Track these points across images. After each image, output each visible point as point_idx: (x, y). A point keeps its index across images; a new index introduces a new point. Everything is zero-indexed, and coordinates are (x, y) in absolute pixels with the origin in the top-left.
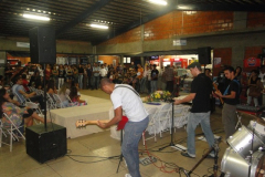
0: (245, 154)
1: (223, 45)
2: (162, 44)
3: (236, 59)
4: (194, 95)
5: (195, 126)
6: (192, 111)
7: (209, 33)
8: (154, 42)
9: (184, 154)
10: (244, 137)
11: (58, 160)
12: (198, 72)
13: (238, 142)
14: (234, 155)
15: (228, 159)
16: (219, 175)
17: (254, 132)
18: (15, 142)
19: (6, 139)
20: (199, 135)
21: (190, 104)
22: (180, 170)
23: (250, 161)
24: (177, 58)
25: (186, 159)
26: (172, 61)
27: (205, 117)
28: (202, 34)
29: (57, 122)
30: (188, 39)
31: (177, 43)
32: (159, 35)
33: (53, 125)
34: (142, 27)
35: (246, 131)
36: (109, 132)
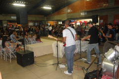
0: (112, 61)
2: (76, 15)
3: (110, 20)
4: (90, 36)
5: (90, 50)
7: (97, 9)
8: (72, 14)
9: (86, 62)
10: (112, 53)
11: (31, 66)
12: (91, 26)
13: (109, 55)
14: (108, 61)
15: (105, 63)
16: (100, 70)
17: (116, 50)
18: (12, 59)
19: (8, 58)
23: (114, 63)
24: (83, 21)
25: (86, 64)
26: (81, 22)
27: (96, 46)
28: (94, 9)
29: (30, 50)
30: (88, 12)
31: (82, 14)
32: (74, 11)
33: (28, 51)
34: (67, 7)
35: (113, 50)
36: (52, 54)
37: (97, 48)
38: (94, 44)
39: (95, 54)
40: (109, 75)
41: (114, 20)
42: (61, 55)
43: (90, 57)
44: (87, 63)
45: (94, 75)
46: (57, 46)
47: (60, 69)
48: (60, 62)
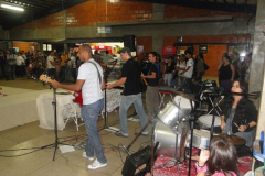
1: (144, 34)
2: (87, 31)
3: (157, 47)
4: (124, 79)
8: (77, 29)
9: (118, 134)
12: (128, 57)
13: (167, 116)
14: (164, 127)
15: (158, 132)
21: (121, 88)
24: (102, 45)
27: (136, 98)
30: (112, 27)
31: (101, 31)
32: (82, 22)
34: (65, 11)
35: (173, 106)
36: (38, 122)
37: (140, 102)
38: (133, 96)
39: (135, 114)
40: (165, 155)
41: (164, 46)
42: (61, 124)
43: (126, 124)
44: (120, 135)
45: (143, 157)
46: (55, 103)
47: (62, 155)
48: (60, 140)
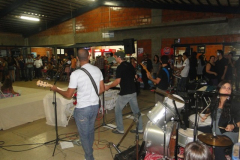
0: (161, 125)
2: (93, 36)
3: (156, 49)
4: (119, 80)
6: (121, 94)
7: (133, 27)
8: (85, 35)
9: (115, 131)
10: (160, 111)
13: (155, 115)
14: (153, 126)
15: (148, 131)
16: (140, 143)
17: (166, 105)
20: (127, 114)
22: (110, 145)
23: (165, 130)
24: (107, 48)
25: (116, 135)
26: (103, 51)
28: (127, 27)
30: (116, 32)
31: (106, 35)
32: (90, 28)
34: (74, 19)
35: (161, 106)
36: (45, 119)
38: (128, 96)
39: (131, 113)
40: (157, 153)
41: (162, 48)
42: (63, 121)
45: (131, 156)
46: (55, 103)
47: (62, 151)
48: (61, 137)
